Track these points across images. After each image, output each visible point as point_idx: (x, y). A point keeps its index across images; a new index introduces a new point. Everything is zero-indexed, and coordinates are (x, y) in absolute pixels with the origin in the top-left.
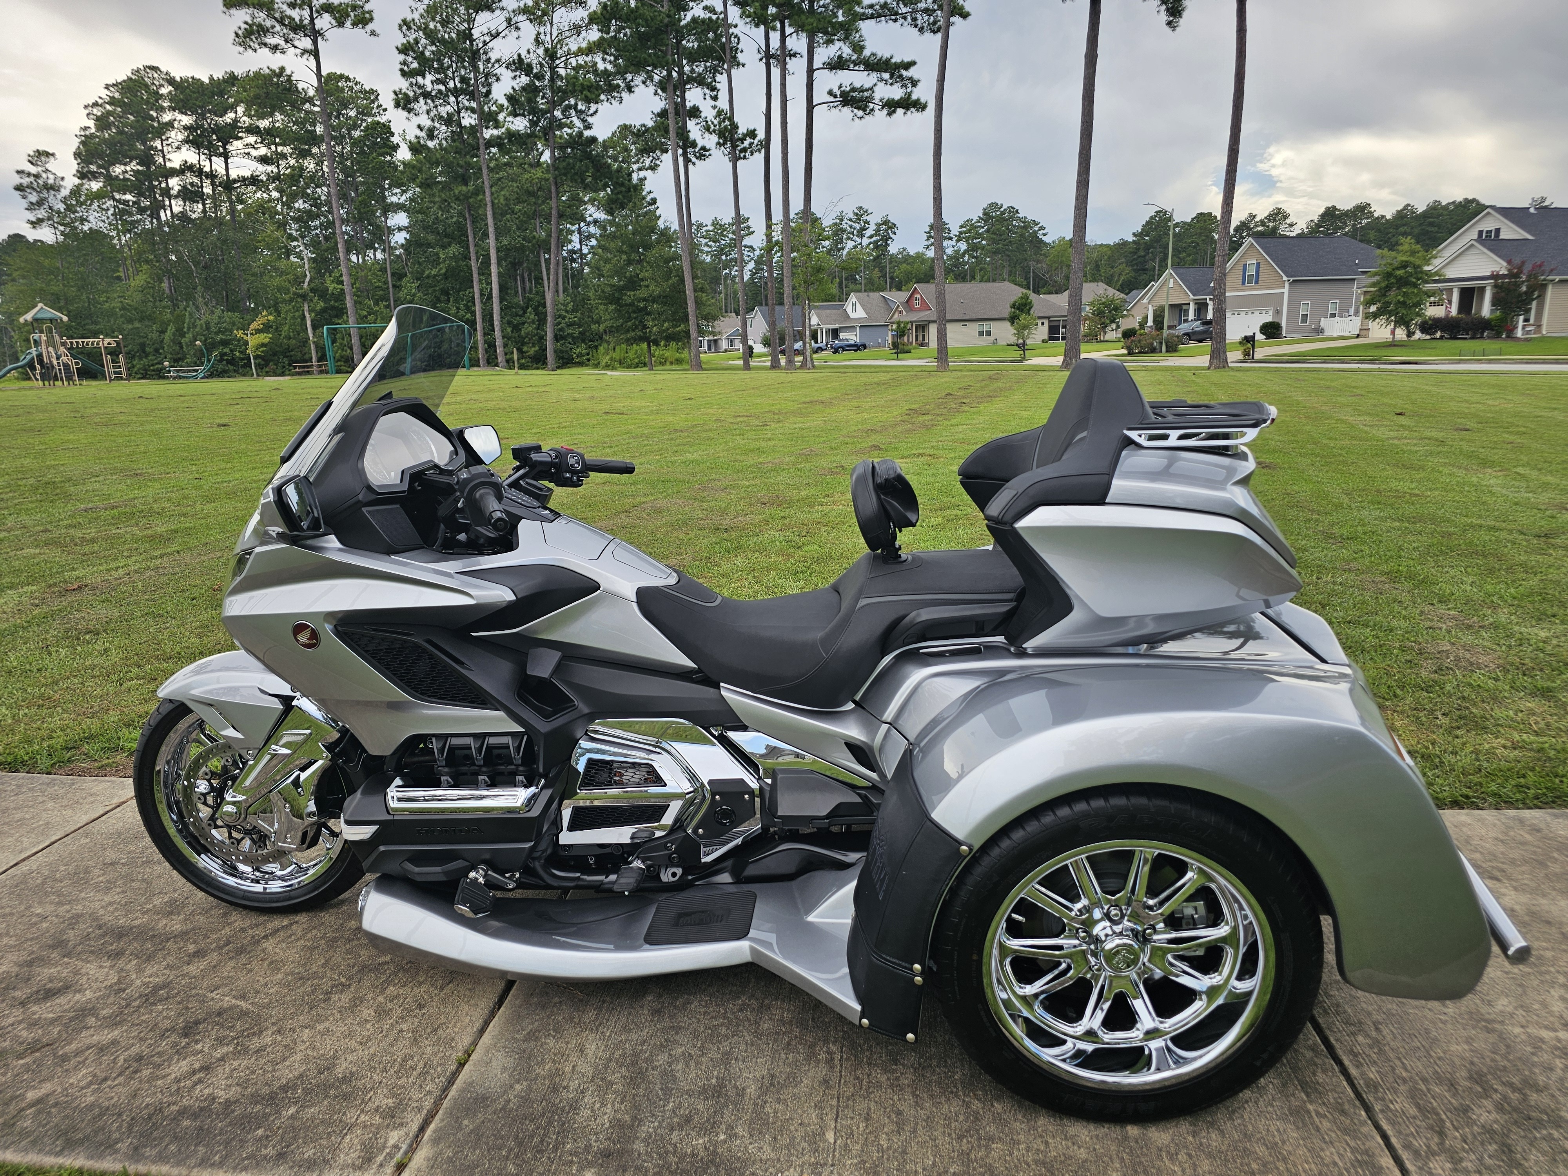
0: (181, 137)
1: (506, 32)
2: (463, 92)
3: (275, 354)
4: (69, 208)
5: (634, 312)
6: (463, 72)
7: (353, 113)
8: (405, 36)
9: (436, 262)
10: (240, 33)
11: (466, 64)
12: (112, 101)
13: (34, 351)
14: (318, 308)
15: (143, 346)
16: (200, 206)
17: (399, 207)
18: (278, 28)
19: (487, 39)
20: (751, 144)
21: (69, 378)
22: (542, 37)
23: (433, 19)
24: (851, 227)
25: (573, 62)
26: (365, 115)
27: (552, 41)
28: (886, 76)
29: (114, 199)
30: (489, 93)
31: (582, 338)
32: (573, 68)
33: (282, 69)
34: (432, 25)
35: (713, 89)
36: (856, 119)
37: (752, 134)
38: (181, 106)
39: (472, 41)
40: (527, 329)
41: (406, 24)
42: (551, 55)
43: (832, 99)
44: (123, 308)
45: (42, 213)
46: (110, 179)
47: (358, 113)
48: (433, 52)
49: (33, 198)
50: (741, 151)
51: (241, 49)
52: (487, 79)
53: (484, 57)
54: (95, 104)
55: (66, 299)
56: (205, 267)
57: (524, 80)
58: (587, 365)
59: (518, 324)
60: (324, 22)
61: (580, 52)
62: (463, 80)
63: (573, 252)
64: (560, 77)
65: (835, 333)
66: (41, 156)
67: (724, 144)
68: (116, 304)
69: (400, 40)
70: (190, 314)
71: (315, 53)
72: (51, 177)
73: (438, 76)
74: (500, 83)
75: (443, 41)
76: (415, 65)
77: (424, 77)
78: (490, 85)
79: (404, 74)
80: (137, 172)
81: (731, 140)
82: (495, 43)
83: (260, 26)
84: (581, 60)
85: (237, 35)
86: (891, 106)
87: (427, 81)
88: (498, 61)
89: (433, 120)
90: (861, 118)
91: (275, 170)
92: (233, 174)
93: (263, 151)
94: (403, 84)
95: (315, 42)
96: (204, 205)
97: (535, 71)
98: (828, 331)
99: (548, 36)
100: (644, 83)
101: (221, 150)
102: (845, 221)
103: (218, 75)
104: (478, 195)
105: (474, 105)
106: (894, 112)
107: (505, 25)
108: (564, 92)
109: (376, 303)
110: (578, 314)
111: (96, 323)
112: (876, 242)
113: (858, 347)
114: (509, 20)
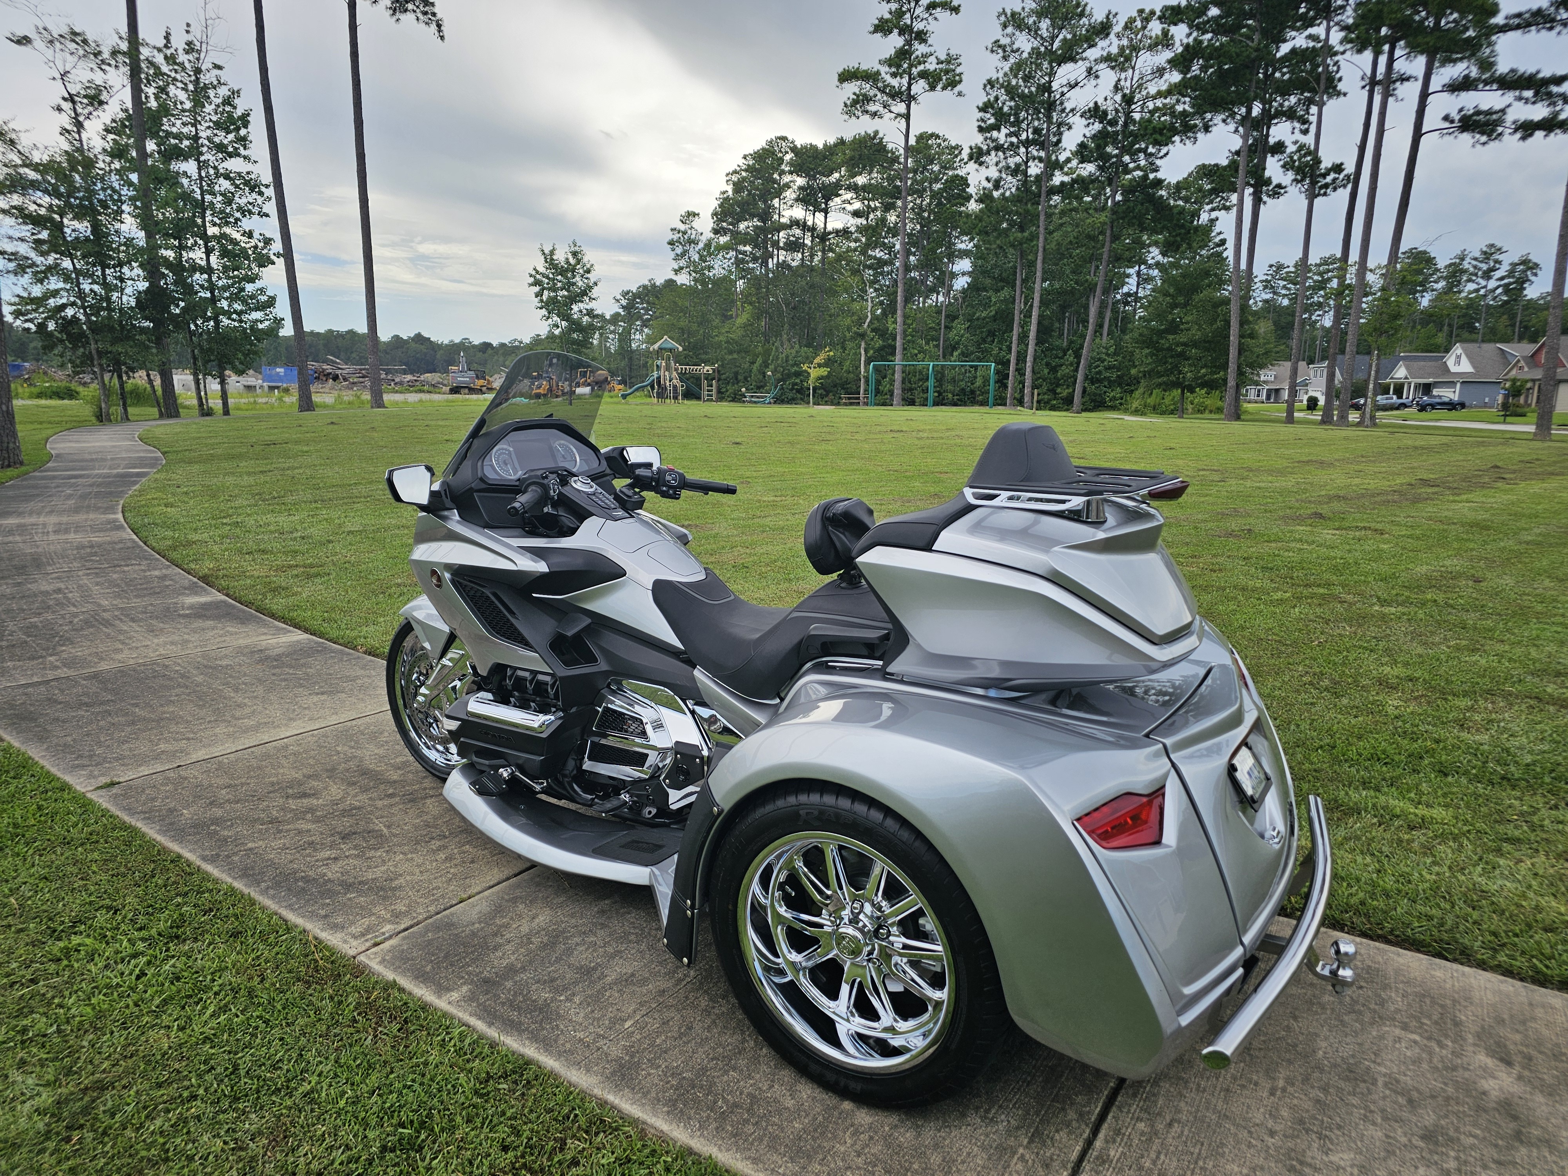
0: (794, 196)
1: (1085, 81)
2: (1034, 142)
3: (835, 386)
4: (702, 259)
5: (1172, 357)
6: (1036, 123)
7: (936, 168)
8: (988, 94)
9: (987, 306)
10: (848, 103)
11: (1041, 116)
12: (749, 169)
13: (655, 374)
14: (877, 345)
15: (736, 374)
16: (800, 255)
17: (965, 254)
18: (879, 96)
19: (1065, 90)
20: (1334, 180)
21: (676, 398)
22: (1122, 83)
23: (1016, 76)
24: (1475, 267)
25: (1151, 105)
26: (946, 169)
27: (1132, 86)
28: (1528, 94)
29: (737, 250)
30: (1059, 141)
31: (1119, 382)
32: (1150, 112)
33: (876, 133)
34: (1014, 82)
35: (1305, 122)
36: (1478, 146)
37: (1338, 168)
38: (798, 168)
39: (1050, 93)
40: (1064, 371)
41: (990, 83)
42: (1128, 100)
43: (1447, 125)
44: (727, 342)
45: (682, 263)
46: (735, 235)
47: (942, 167)
48: (1011, 107)
49: (679, 250)
50: (1321, 188)
51: (847, 117)
52: (1059, 128)
53: (1059, 108)
54: (735, 172)
55: (689, 333)
56: (794, 308)
57: (1097, 126)
58: (1119, 409)
59: (1056, 366)
60: (919, 87)
61: (1160, 94)
62: (1037, 131)
63: (1128, 294)
64: (1134, 122)
65: (1427, 389)
66: (692, 215)
67: (1302, 180)
68: (721, 338)
69: (982, 99)
70: (777, 348)
71: (907, 117)
72: (694, 232)
73: (1012, 129)
74: (1072, 131)
75: (1022, 96)
76: (992, 121)
77: (999, 130)
78: (1061, 134)
79: (981, 129)
80: (756, 227)
81: (1311, 176)
82: (1072, 94)
83: (865, 95)
84: (1159, 103)
85: (846, 105)
86: (1527, 129)
87: (1001, 136)
88: (1072, 110)
89: (1000, 172)
90: (1484, 144)
91: (865, 222)
92: (829, 228)
93: (857, 205)
94: (978, 139)
95: (908, 107)
96: (803, 253)
97: (1109, 117)
98: (1417, 386)
99: (1129, 81)
100: (1224, 121)
101: (823, 206)
102: (1468, 260)
103: (832, 140)
104: (1032, 240)
105: (1042, 154)
106: (1531, 135)
107: (1085, 74)
108: (1136, 136)
109: (927, 343)
110: (1119, 358)
111: (706, 353)
112: (1506, 286)
113: (1451, 406)
114: (1089, 71)
